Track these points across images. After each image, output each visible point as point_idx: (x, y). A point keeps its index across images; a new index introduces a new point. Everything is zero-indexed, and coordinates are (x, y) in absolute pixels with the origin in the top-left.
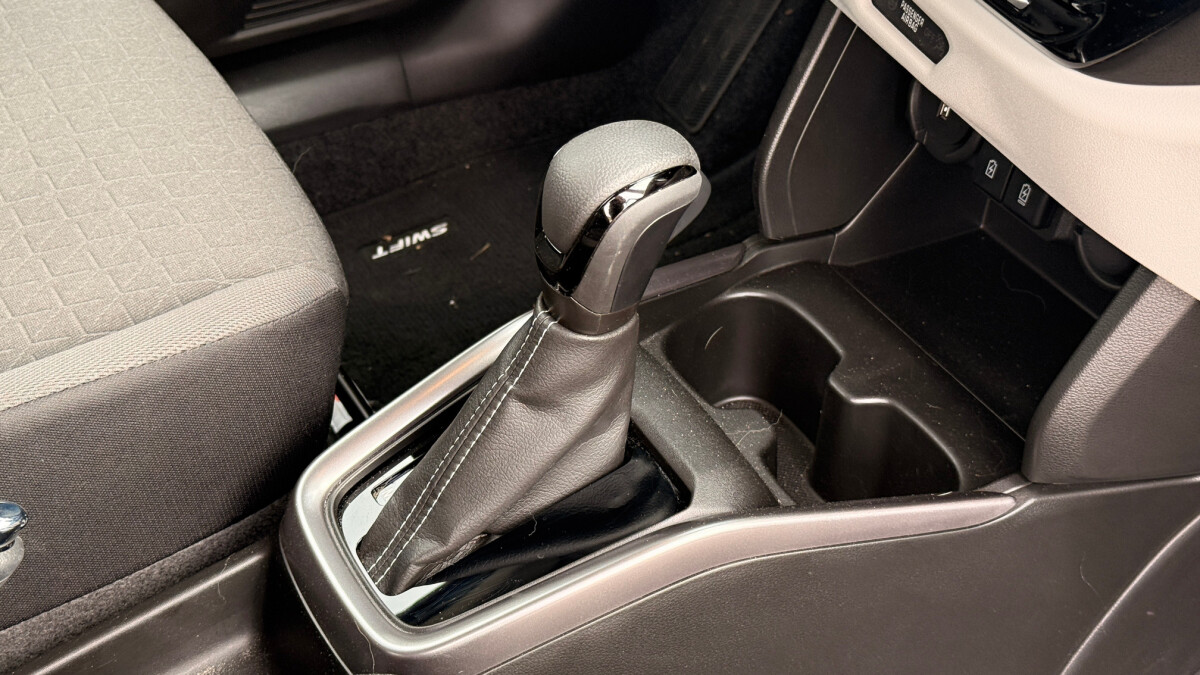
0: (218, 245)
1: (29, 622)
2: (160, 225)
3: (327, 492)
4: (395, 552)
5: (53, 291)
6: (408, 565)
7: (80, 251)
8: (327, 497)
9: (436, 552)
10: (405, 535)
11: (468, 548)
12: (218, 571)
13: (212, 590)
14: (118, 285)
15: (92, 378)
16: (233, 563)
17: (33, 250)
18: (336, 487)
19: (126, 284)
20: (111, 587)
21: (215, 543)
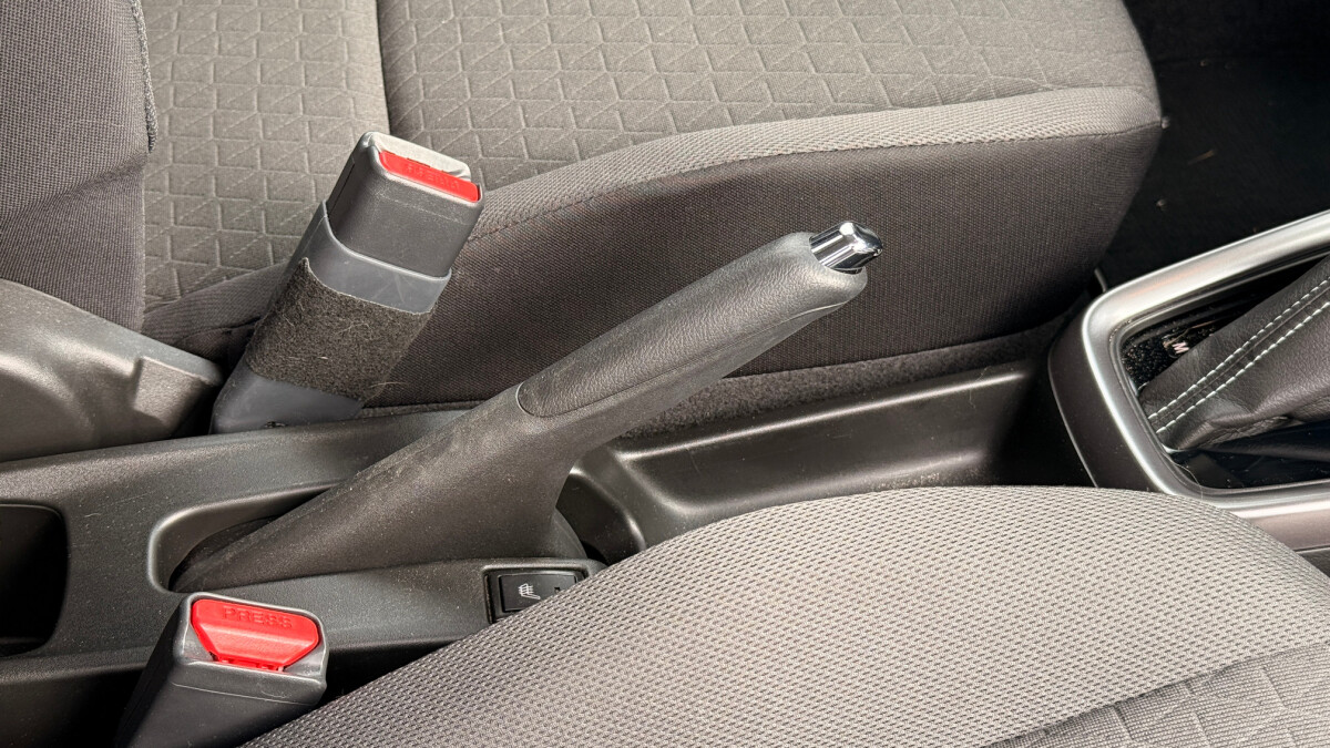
0: (1044, 48)
1: (770, 376)
2: (984, 14)
3: (1116, 327)
4: (1186, 407)
5: (861, 56)
6: (1202, 423)
7: (894, 23)
8: (1114, 332)
9: (1238, 417)
10: (1202, 391)
11: (1264, 426)
12: (975, 378)
13: (964, 394)
14: (931, 65)
15: (920, 143)
16: (989, 375)
17: (844, 12)
18: (1126, 324)
19: (940, 65)
20: (852, 365)
21: (959, 355)
